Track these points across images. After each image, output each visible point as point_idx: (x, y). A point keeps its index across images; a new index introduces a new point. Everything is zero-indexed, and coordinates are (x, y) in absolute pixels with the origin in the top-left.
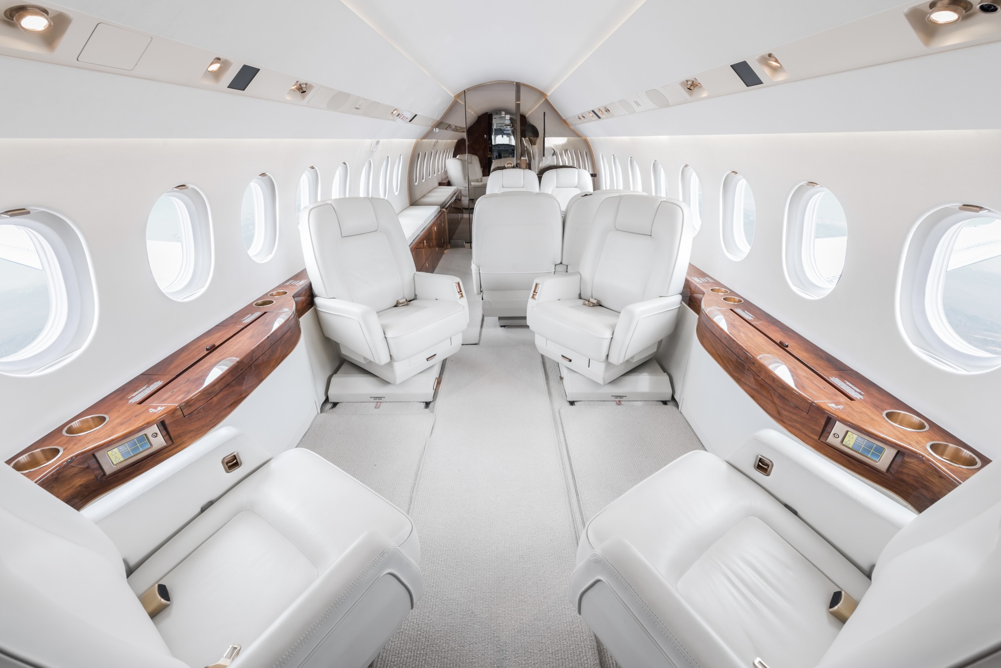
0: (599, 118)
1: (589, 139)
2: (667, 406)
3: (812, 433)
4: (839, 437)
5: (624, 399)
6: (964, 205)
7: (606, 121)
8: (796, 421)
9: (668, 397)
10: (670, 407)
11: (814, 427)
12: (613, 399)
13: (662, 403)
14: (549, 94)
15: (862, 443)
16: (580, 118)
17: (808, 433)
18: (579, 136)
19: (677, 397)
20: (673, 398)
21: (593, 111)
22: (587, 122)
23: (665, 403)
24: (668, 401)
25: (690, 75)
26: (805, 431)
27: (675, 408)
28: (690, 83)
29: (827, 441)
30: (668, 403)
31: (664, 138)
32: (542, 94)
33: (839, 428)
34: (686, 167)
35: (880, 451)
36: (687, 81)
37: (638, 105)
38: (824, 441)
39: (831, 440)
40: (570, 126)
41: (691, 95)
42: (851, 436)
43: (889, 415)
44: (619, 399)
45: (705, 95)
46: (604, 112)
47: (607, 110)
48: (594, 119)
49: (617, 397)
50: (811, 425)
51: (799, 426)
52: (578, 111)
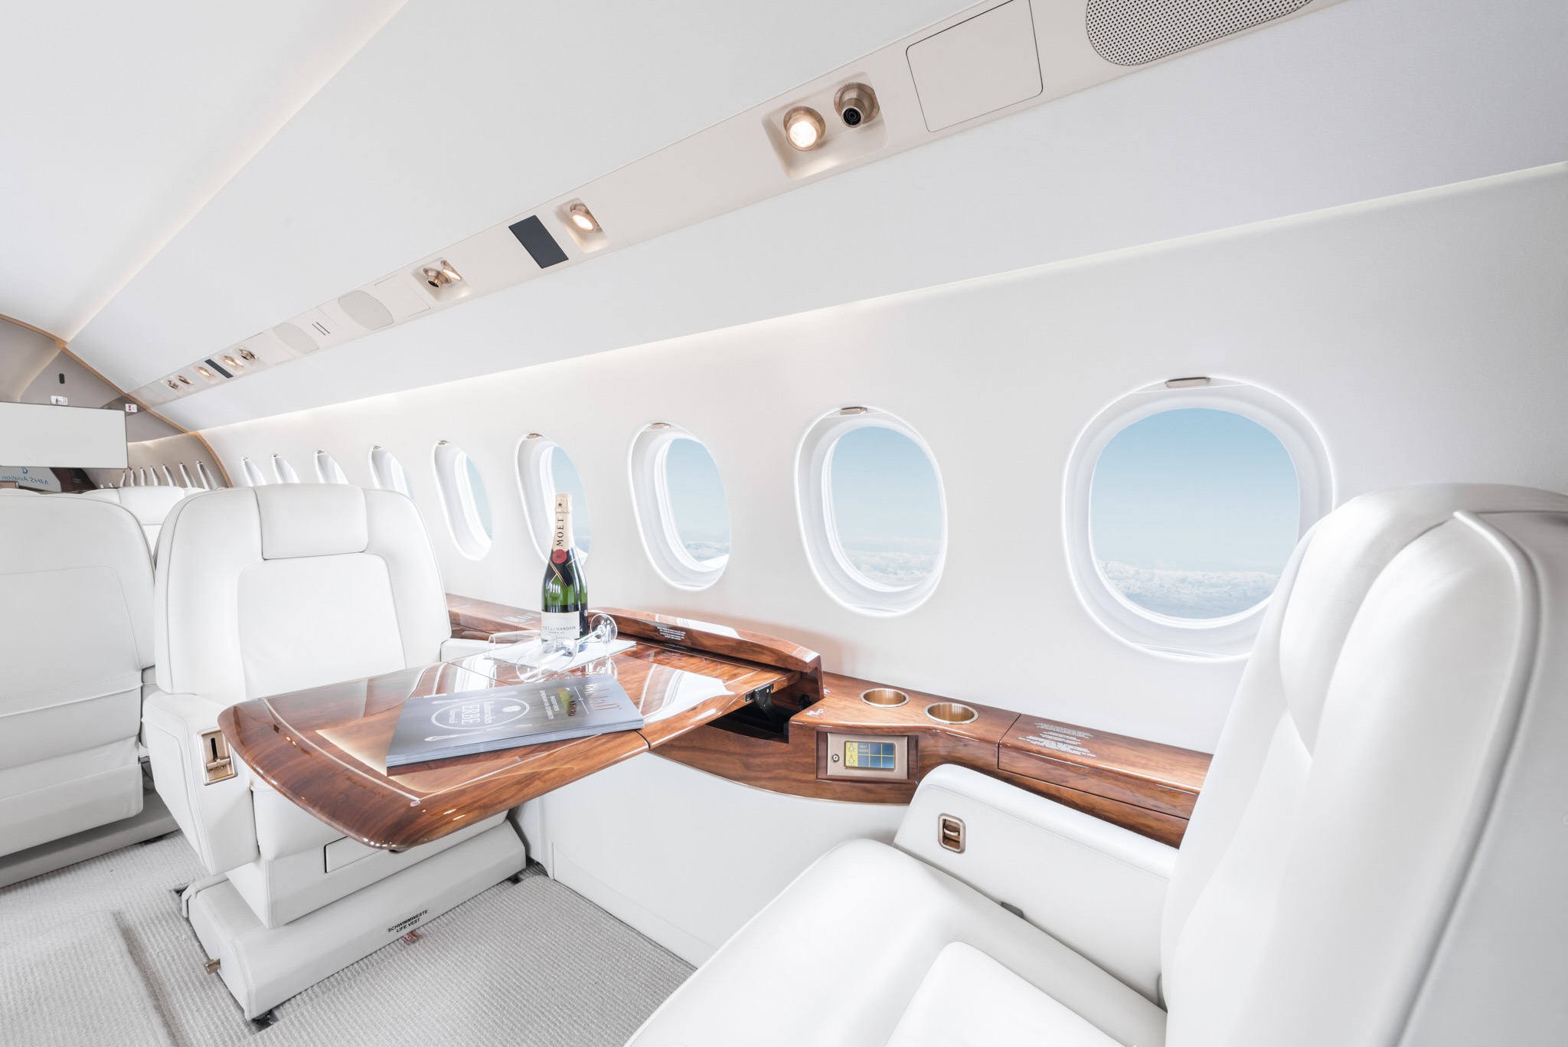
0: (228, 375)
1: (202, 432)
2: (524, 882)
3: (805, 772)
4: (838, 760)
5: (423, 919)
6: (843, 409)
7: (246, 379)
8: (777, 766)
9: (520, 863)
10: (530, 881)
11: (805, 760)
12: (395, 935)
13: (509, 884)
14: (69, 338)
15: (866, 751)
16: (174, 386)
17: (799, 777)
18: (177, 430)
19: (536, 856)
20: (530, 862)
21: (210, 362)
22: (196, 392)
23: (515, 879)
24: (520, 872)
25: (429, 257)
26: (794, 775)
27: (540, 879)
28: (432, 274)
29: (828, 774)
30: (522, 876)
31: (388, 400)
32: (48, 340)
33: (834, 743)
34: (443, 444)
35: (890, 749)
36: (426, 271)
37: (324, 331)
38: (824, 776)
39: (834, 769)
40: (149, 408)
41: (437, 296)
42: (851, 749)
43: (867, 697)
44: (409, 929)
45: (464, 293)
46: (240, 361)
47: (249, 356)
48: (213, 381)
49: (401, 925)
50: (798, 760)
51: (782, 772)
52: (169, 369)
